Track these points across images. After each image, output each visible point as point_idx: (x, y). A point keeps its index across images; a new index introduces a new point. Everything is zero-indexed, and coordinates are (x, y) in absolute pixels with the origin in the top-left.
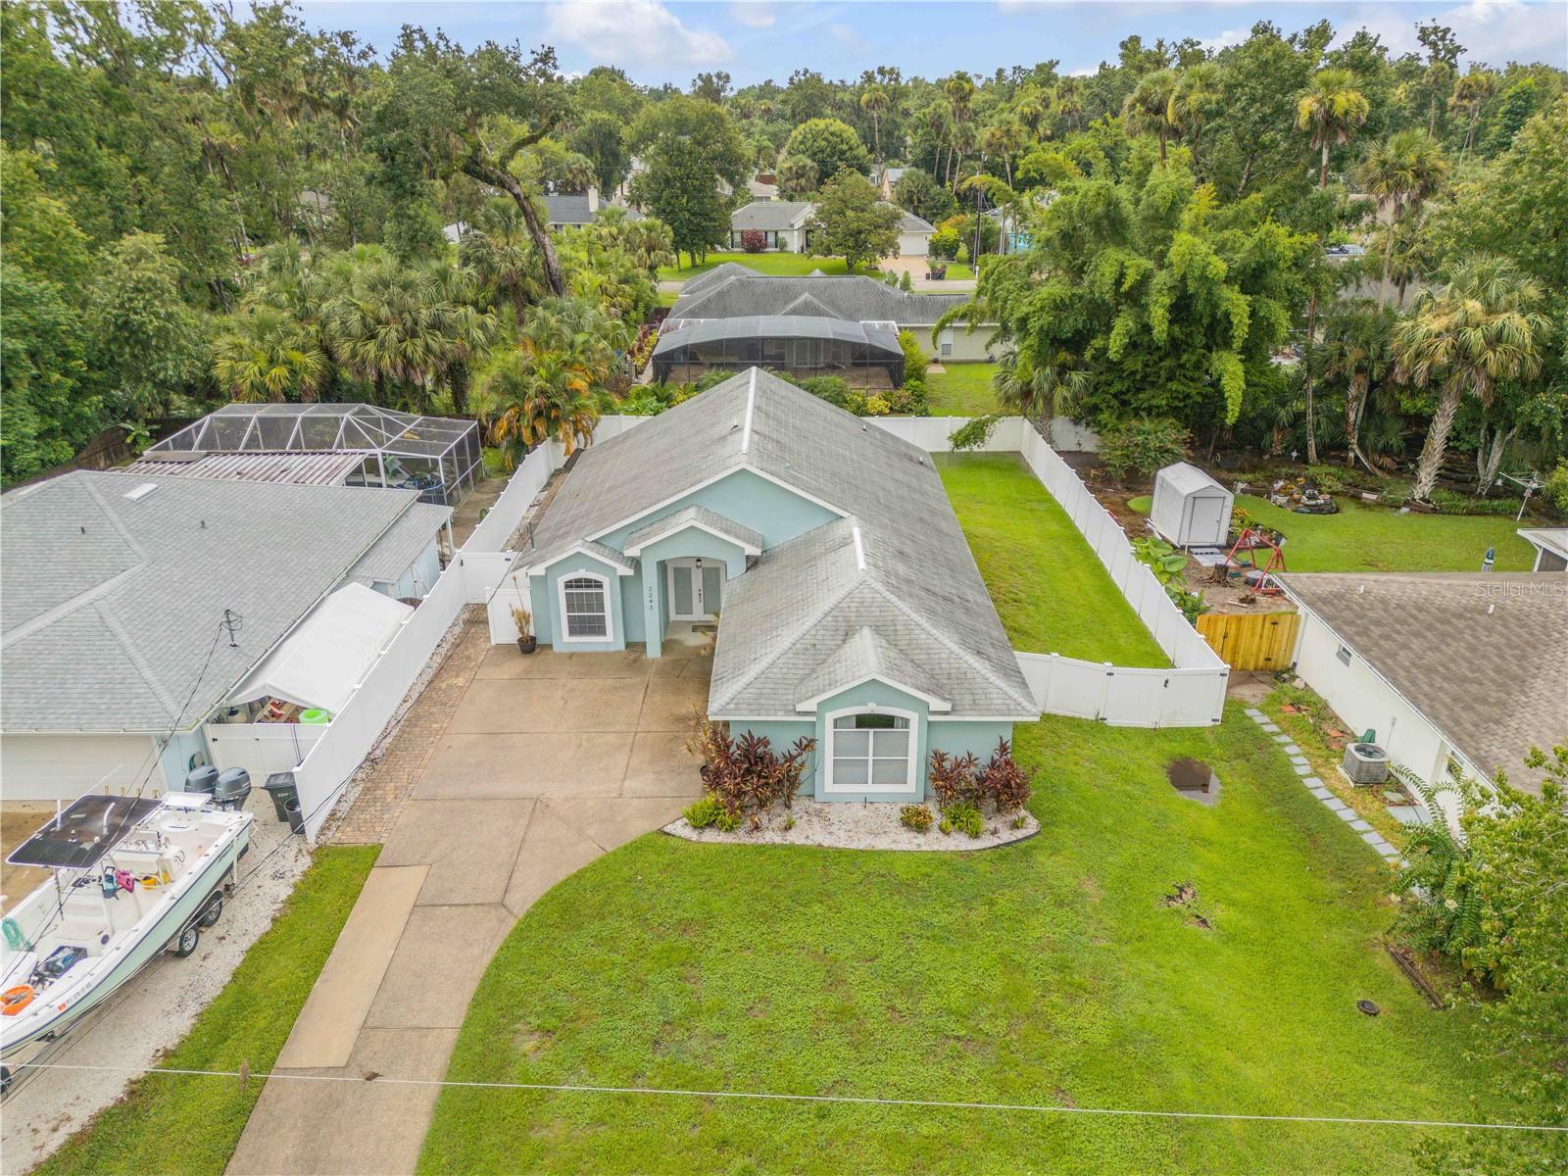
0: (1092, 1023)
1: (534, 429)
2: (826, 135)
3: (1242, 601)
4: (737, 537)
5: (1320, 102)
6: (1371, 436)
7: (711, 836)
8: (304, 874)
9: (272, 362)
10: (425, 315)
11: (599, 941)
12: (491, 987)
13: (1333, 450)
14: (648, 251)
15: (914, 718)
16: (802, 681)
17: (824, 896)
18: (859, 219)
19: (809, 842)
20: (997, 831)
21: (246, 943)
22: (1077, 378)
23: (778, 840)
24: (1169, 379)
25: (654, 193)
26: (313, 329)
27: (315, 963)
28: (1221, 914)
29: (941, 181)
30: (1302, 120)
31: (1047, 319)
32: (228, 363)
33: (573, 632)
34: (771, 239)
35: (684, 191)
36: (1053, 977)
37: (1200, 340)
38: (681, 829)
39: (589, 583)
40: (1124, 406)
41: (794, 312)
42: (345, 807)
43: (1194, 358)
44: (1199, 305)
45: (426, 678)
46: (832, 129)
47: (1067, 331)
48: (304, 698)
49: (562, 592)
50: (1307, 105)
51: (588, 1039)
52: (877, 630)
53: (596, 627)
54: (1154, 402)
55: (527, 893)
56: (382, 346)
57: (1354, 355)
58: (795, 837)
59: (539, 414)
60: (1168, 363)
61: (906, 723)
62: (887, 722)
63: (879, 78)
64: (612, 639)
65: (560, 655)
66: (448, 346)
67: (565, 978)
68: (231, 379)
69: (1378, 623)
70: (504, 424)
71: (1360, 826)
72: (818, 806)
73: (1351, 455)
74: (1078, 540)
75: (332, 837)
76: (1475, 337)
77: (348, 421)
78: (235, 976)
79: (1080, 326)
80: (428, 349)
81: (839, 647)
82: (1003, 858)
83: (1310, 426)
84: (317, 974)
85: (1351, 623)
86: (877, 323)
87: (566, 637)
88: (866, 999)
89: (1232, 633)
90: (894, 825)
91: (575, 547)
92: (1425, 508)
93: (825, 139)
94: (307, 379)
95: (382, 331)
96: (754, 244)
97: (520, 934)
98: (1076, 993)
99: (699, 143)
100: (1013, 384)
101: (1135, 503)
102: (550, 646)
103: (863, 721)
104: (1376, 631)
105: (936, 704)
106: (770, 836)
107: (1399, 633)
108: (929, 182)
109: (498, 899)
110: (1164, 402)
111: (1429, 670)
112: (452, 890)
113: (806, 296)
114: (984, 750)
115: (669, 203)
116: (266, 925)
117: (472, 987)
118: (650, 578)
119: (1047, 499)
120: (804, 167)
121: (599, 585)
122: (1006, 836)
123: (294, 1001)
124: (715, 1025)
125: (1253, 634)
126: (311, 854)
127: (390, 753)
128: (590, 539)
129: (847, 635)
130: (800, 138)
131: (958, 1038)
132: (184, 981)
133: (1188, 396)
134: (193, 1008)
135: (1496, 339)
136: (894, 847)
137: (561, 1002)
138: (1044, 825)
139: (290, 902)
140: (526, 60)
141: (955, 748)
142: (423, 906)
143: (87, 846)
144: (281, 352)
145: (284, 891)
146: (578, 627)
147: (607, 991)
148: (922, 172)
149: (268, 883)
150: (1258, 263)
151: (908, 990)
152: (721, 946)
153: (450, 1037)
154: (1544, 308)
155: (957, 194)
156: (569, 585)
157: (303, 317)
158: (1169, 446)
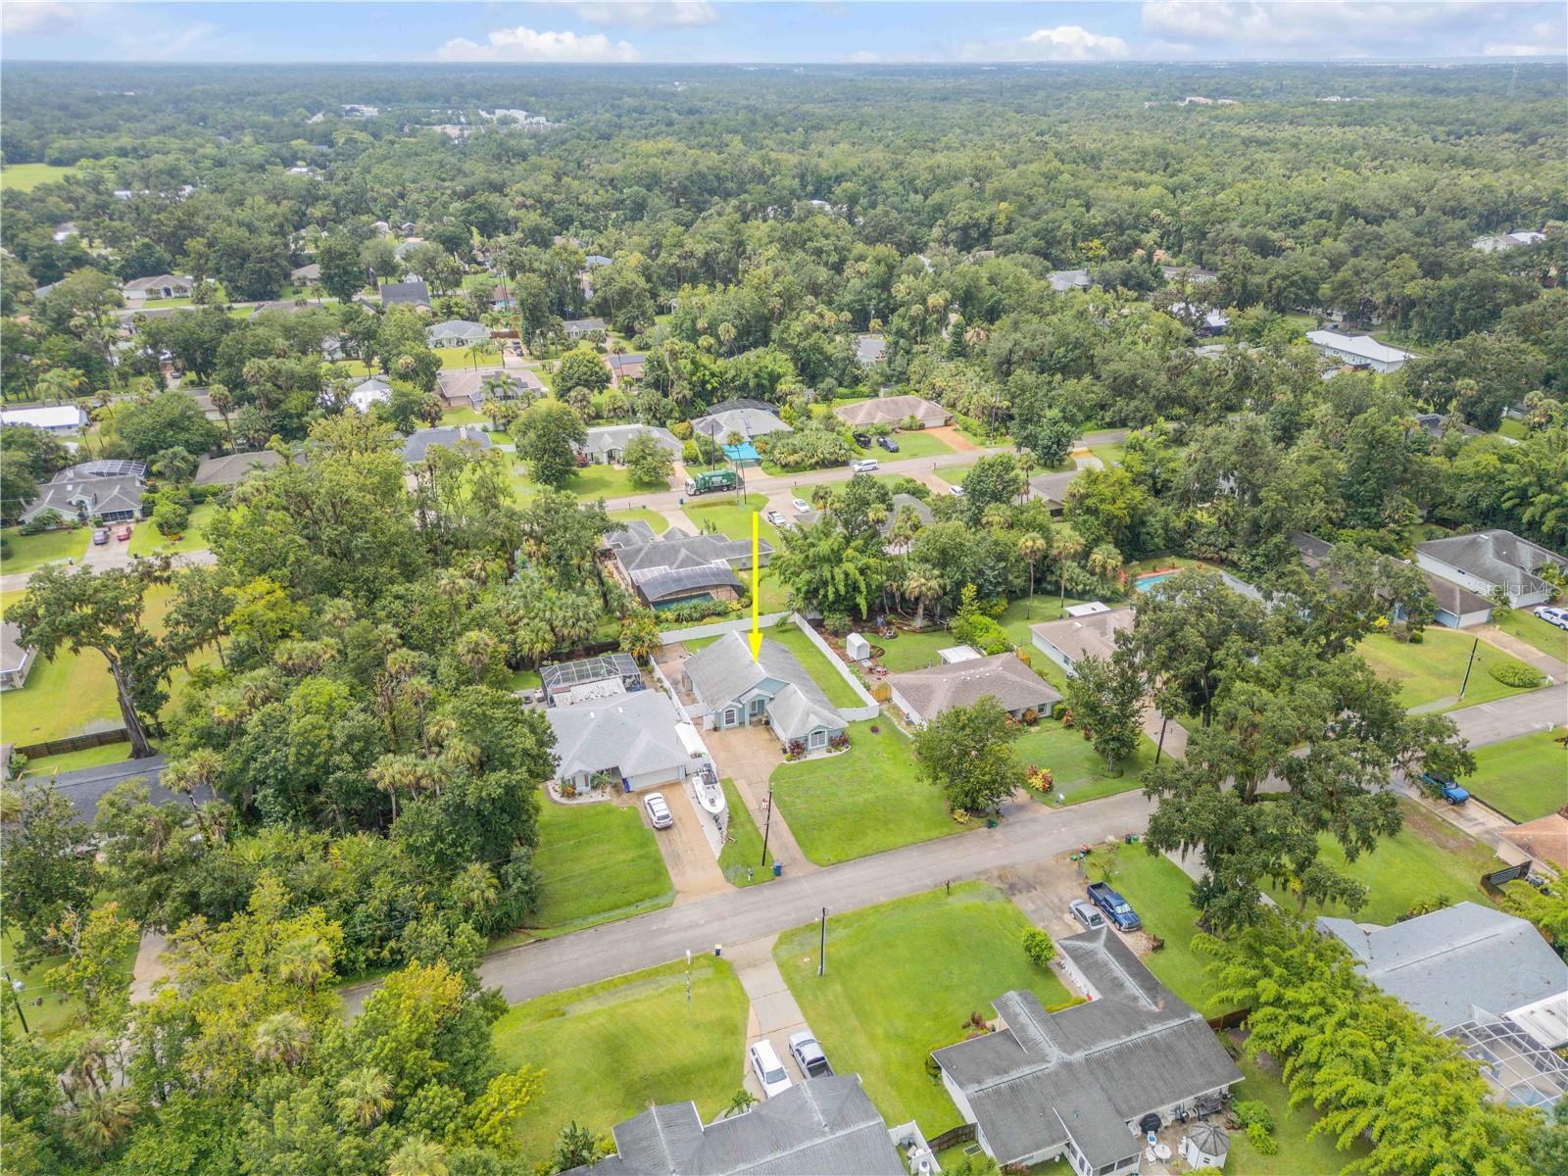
1: (647, 651)
3: (876, 678)
4: (767, 693)
7: (793, 762)
13: (893, 610)
15: (826, 731)
16: (803, 727)
17: (819, 768)
19: (812, 759)
20: (843, 750)
22: (815, 602)
23: (805, 760)
28: (886, 755)
31: (806, 587)
34: (589, 457)
38: (786, 761)
39: (731, 711)
40: (830, 609)
43: (852, 598)
44: (851, 582)
49: (724, 714)
52: (813, 712)
53: (733, 721)
57: (895, 585)
59: (649, 646)
61: (824, 732)
64: (736, 723)
65: (724, 730)
69: (907, 687)
71: (906, 732)
72: (809, 752)
73: (899, 611)
74: (830, 663)
76: (925, 589)
81: (807, 718)
82: (847, 754)
87: (726, 724)
89: (878, 694)
90: (825, 753)
91: (729, 703)
92: (923, 631)
96: (582, 462)
101: (840, 642)
102: (721, 728)
103: (816, 733)
104: (907, 689)
105: (829, 727)
106: (803, 760)
107: (911, 689)
110: (843, 608)
113: (684, 552)
114: (839, 734)
118: (747, 707)
119: (813, 645)
120: (585, 394)
121: (734, 711)
122: (846, 750)
125: (882, 693)
128: (731, 700)
129: (808, 715)
130: (568, 365)
135: (930, 589)
136: (826, 757)
138: (852, 746)
141: (833, 735)
142: (750, 785)
146: (728, 722)
152: (806, 778)
154: (942, 576)
158: (846, 627)
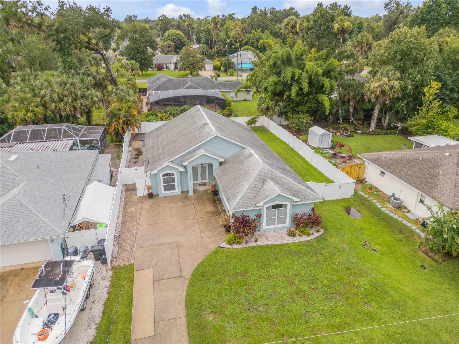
0: (364, 283)
1: (123, 128)
2: (175, 34)
3: (343, 162)
4: (217, 156)
5: (340, 25)
6: (355, 116)
7: (235, 246)
8: (112, 277)
9: (27, 111)
10: (79, 93)
11: (217, 283)
12: (190, 302)
14: (132, 71)
15: (288, 204)
16: (255, 197)
17: (277, 259)
18: (193, 60)
19: (264, 244)
20: (315, 234)
21: (103, 302)
23: (255, 245)
24: (306, 103)
25: (129, 53)
26: (39, 99)
27: (129, 304)
28: (378, 248)
29: (211, 48)
30: (336, 30)
31: (273, 87)
32: (11, 113)
33: (165, 190)
34: (165, 66)
35: (139, 52)
36: (348, 272)
37: (314, 91)
38: (225, 245)
39: (170, 174)
40: (295, 111)
41: (187, 88)
42: (115, 254)
43: (313, 97)
44: (315, 82)
45: (122, 209)
46: (176, 33)
47: (278, 91)
48: (95, 220)
49: (162, 178)
50: (336, 26)
51: (228, 312)
52: (272, 180)
53: (173, 188)
54: (303, 109)
55: (188, 271)
56: (66, 104)
57: (352, 94)
58: (259, 243)
59: (124, 123)
60: (306, 98)
61: (286, 206)
62: (280, 206)
63: (184, 18)
64: (177, 191)
65: (161, 197)
66: (87, 103)
67: (213, 295)
68: (13, 118)
69: (392, 165)
70: (113, 127)
71: (400, 219)
72: (262, 233)
73: (351, 121)
74: (292, 149)
75: (116, 264)
76: (387, 87)
77: (64, 129)
78: (103, 314)
79: (281, 89)
80: (81, 104)
81: (263, 186)
82: (319, 241)
83: (340, 114)
84: (131, 308)
85: (385, 166)
86: (213, 90)
87: (163, 192)
88: (302, 287)
89: (349, 171)
90: (286, 236)
91: (166, 164)
93: (175, 36)
94: (40, 116)
95: (65, 99)
96: (160, 68)
97: (191, 285)
98: (355, 275)
99: (141, 37)
100: (263, 106)
101: (301, 138)
102: (158, 195)
103: (274, 207)
104: (392, 167)
105: (296, 199)
106: (252, 244)
107: (398, 167)
108: (208, 49)
109: (179, 275)
110: (306, 109)
111: (411, 176)
112: (163, 275)
113: (189, 83)
115: (134, 56)
116: (106, 295)
117: (183, 303)
118: (190, 171)
120: (170, 44)
121: (173, 175)
122: (317, 235)
123: (128, 318)
124: (264, 302)
125: (355, 171)
126: (111, 270)
127: (121, 234)
128: (170, 161)
129: (264, 182)
130: (167, 35)
131: (332, 293)
132: (87, 318)
133: (311, 107)
134: (94, 327)
135: (392, 88)
136: (288, 242)
137: (214, 302)
138: (324, 230)
139: (111, 286)
140: (102, 11)
141: (300, 211)
142: (157, 281)
143: (58, 279)
144: (31, 108)
145: (108, 284)
146: (167, 188)
147: (226, 297)
148: (205, 46)
149: (101, 281)
150: (329, 70)
151: (312, 282)
152: (254, 278)
153: (184, 320)
154: (402, 79)
155: (216, 52)
156: (164, 176)
157: (35, 95)
158: (309, 121)
